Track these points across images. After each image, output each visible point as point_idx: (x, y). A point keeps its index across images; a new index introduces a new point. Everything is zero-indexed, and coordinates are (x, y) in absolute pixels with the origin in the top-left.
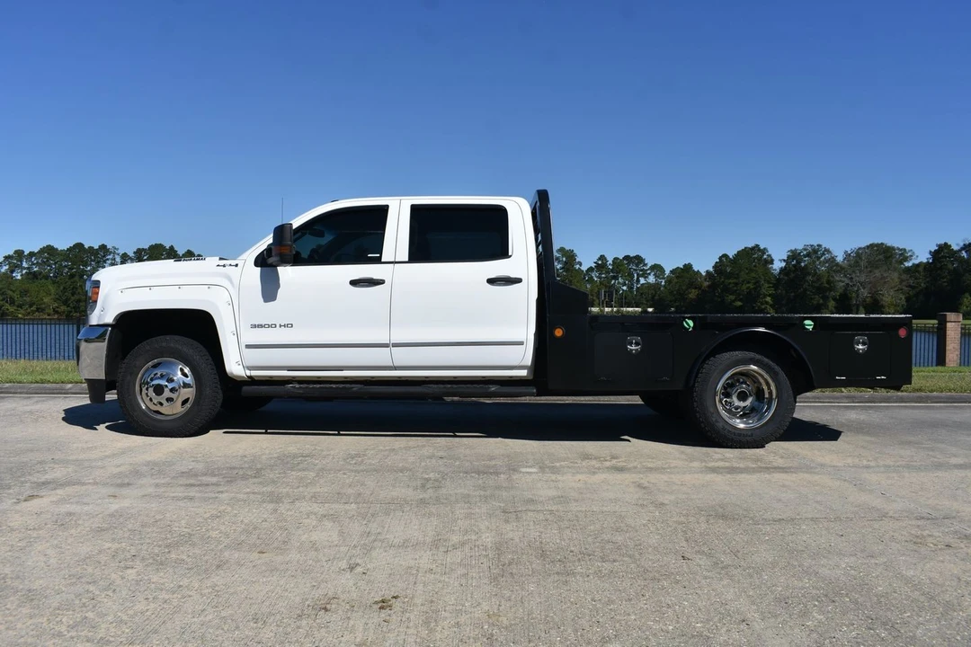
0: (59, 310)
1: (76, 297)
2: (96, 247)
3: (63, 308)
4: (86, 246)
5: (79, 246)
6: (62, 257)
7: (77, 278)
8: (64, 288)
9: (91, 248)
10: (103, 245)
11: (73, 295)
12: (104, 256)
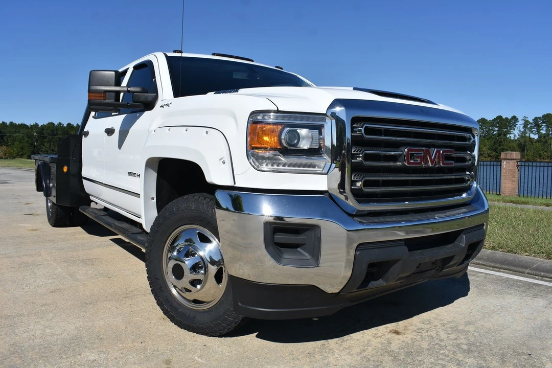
0: (492, 155)
1: (501, 147)
2: (510, 117)
3: (494, 154)
4: (504, 118)
5: (500, 117)
6: (489, 125)
7: (502, 136)
8: (494, 142)
9: (507, 118)
10: (514, 116)
11: (500, 146)
12: (515, 123)
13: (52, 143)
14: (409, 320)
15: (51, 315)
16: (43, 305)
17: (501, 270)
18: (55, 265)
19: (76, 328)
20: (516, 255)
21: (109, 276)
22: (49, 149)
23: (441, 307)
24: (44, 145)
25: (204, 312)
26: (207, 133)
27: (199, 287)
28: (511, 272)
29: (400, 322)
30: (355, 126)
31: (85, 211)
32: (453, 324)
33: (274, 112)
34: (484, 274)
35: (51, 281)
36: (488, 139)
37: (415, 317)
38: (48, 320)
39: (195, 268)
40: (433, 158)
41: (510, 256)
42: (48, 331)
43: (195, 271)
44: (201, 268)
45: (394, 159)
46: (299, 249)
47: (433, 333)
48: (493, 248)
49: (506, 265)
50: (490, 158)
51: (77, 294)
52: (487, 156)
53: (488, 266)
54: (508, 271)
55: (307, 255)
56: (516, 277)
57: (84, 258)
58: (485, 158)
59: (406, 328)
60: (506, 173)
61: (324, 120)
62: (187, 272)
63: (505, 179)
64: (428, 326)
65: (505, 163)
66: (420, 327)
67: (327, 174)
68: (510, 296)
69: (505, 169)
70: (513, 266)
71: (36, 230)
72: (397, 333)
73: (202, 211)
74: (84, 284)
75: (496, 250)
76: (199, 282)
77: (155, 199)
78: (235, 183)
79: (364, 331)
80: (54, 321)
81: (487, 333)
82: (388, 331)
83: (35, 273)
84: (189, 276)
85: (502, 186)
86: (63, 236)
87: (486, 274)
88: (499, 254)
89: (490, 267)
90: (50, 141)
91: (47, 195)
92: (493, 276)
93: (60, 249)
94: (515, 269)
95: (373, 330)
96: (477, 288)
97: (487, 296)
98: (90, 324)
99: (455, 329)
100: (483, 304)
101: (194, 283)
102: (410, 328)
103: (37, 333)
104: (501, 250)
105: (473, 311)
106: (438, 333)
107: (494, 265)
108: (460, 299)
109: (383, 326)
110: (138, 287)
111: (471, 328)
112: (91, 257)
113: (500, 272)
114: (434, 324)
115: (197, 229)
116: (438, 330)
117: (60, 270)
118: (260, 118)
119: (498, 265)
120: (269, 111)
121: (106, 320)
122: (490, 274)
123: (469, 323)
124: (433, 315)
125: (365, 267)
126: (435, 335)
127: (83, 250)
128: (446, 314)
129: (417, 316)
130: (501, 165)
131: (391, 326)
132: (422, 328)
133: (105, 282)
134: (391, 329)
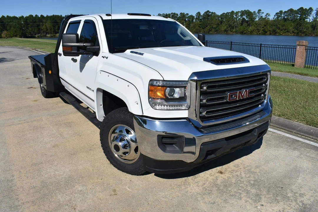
0: (295, 32)
5: (302, 8)
6: (295, 13)
7: (302, 20)
8: (297, 24)
9: (306, 9)
10: (311, 8)
11: (300, 26)
12: (311, 12)
13: (33, 28)
14: (228, 164)
15: (56, 162)
16: (51, 156)
17: (281, 130)
18: (51, 127)
19: (70, 171)
20: (291, 121)
21: (80, 135)
22: (32, 31)
23: (245, 156)
24: (28, 29)
25: (130, 165)
26: (128, 86)
27: (127, 155)
28: (286, 131)
29: (224, 166)
30: (203, 86)
31: (63, 96)
32: (249, 168)
33: (162, 81)
34: (271, 133)
35: (51, 139)
36: (293, 22)
37: (231, 162)
38: (55, 166)
39: (125, 147)
40: (243, 95)
41: (287, 121)
42: (57, 173)
43: (125, 148)
44: (128, 146)
45: (223, 98)
46: (174, 145)
47: (238, 173)
48: (279, 116)
49: (284, 127)
50: (293, 34)
51: (66, 148)
52: (292, 32)
53: (275, 127)
54: (284, 131)
55: (177, 148)
56: (288, 135)
57: (66, 122)
58: (291, 33)
59: (226, 170)
60: (299, 53)
61: (187, 84)
62: (121, 148)
63: (298, 57)
64: (236, 169)
65: (298, 47)
66: (233, 169)
67: (188, 110)
68: (281, 149)
69: (299, 51)
70: (288, 128)
71: (36, 101)
72: (221, 173)
73: (127, 119)
74: (68, 141)
75: (281, 117)
76: (127, 153)
77: (102, 105)
78: (143, 114)
79: (206, 171)
80: (58, 166)
81: (265, 174)
82: (217, 171)
83: (43, 134)
84: (122, 150)
85: (295, 60)
86: (51, 105)
87: (273, 132)
88: (282, 120)
89: (276, 127)
90: (32, 27)
91: (41, 81)
92: (276, 134)
93: (52, 116)
94: (288, 130)
95: (210, 171)
96: (266, 142)
97: (270, 148)
98: (76, 168)
99: (250, 171)
100: (267, 154)
101: (125, 153)
102: (228, 169)
103: (52, 174)
104: (283, 117)
105: (261, 159)
106: (241, 173)
107: (278, 126)
108: (256, 150)
109: (215, 168)
110: (95, 142)
111: (257, 170)
112: (69, 121)
113: (280, 131)
114: (240, 167)
115: (125, 127)
116: (241, 171)
117: (54, 131)
118: (155, 83)
119: (280, 127)
120: (159, 80)
121: (83, 165)
122: (275, 133)
123: (257, 167)
124: (241, 162)
125: (205, 153)
126: (239, 174)
127: (64, 115)
128: (247, 161)
129: (233, 162)
130: (296, 48)
131: (219, 168)
132: (234, 170)
133: (79, 139)
134: (219, 170)
